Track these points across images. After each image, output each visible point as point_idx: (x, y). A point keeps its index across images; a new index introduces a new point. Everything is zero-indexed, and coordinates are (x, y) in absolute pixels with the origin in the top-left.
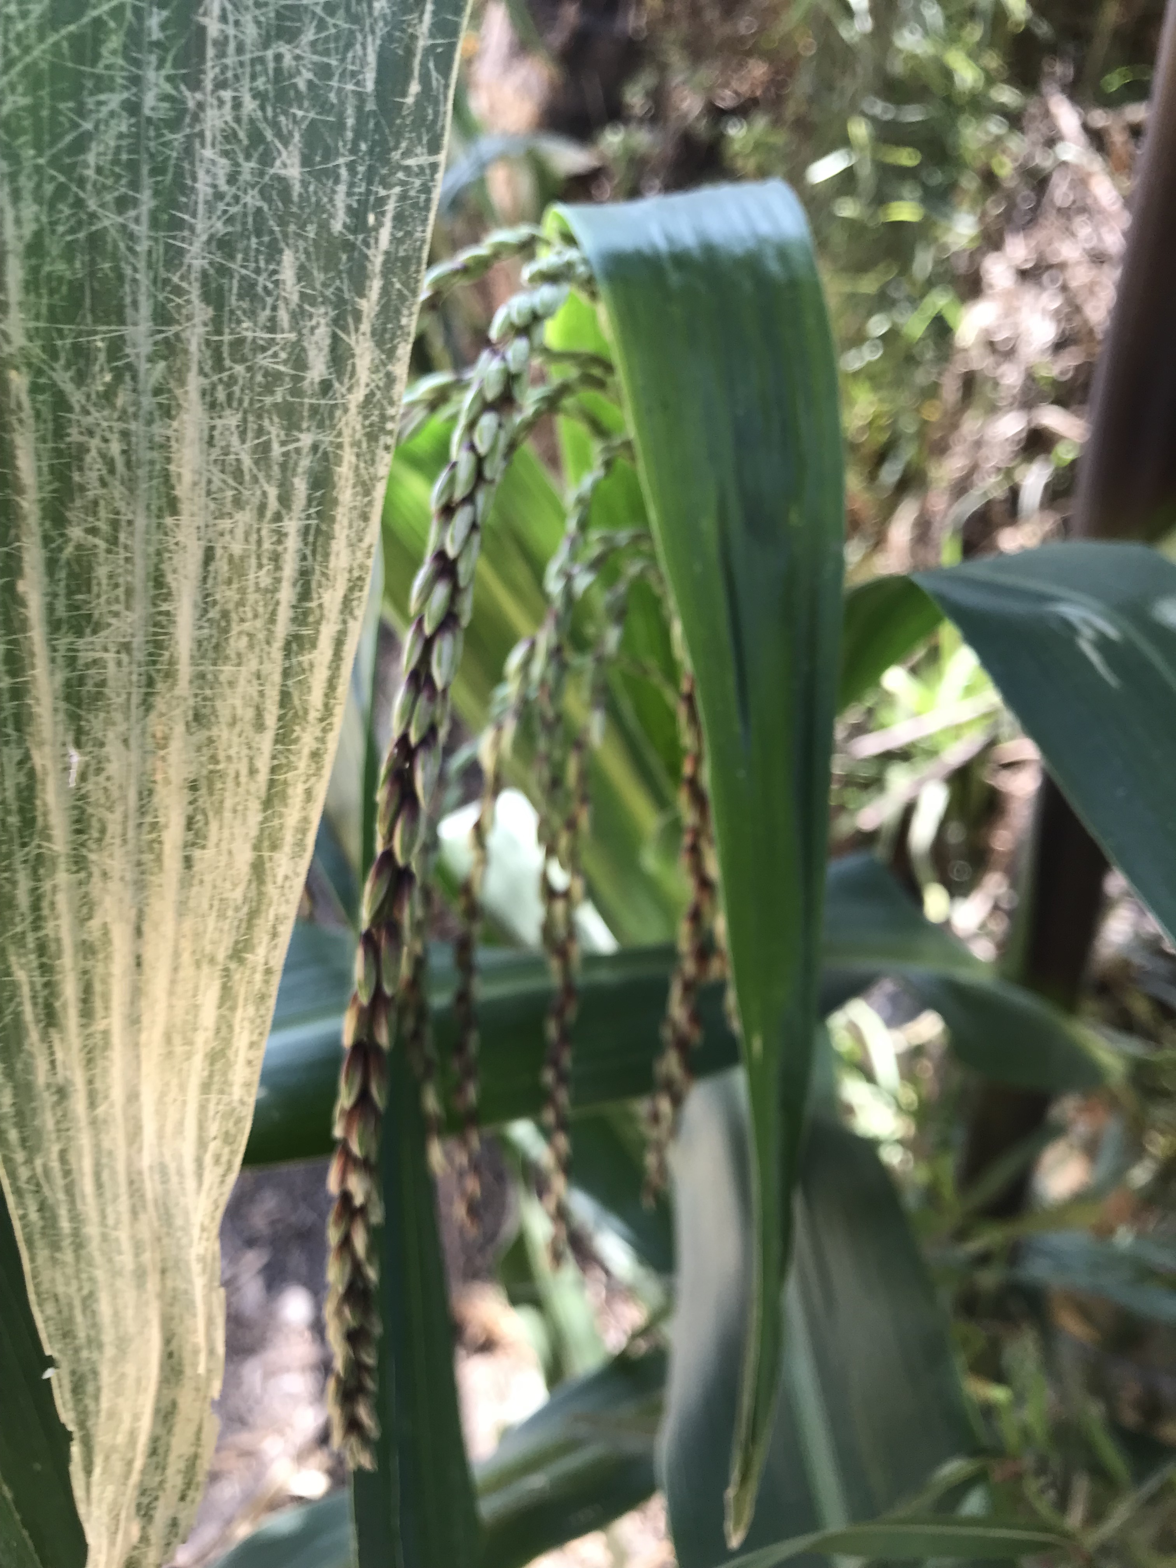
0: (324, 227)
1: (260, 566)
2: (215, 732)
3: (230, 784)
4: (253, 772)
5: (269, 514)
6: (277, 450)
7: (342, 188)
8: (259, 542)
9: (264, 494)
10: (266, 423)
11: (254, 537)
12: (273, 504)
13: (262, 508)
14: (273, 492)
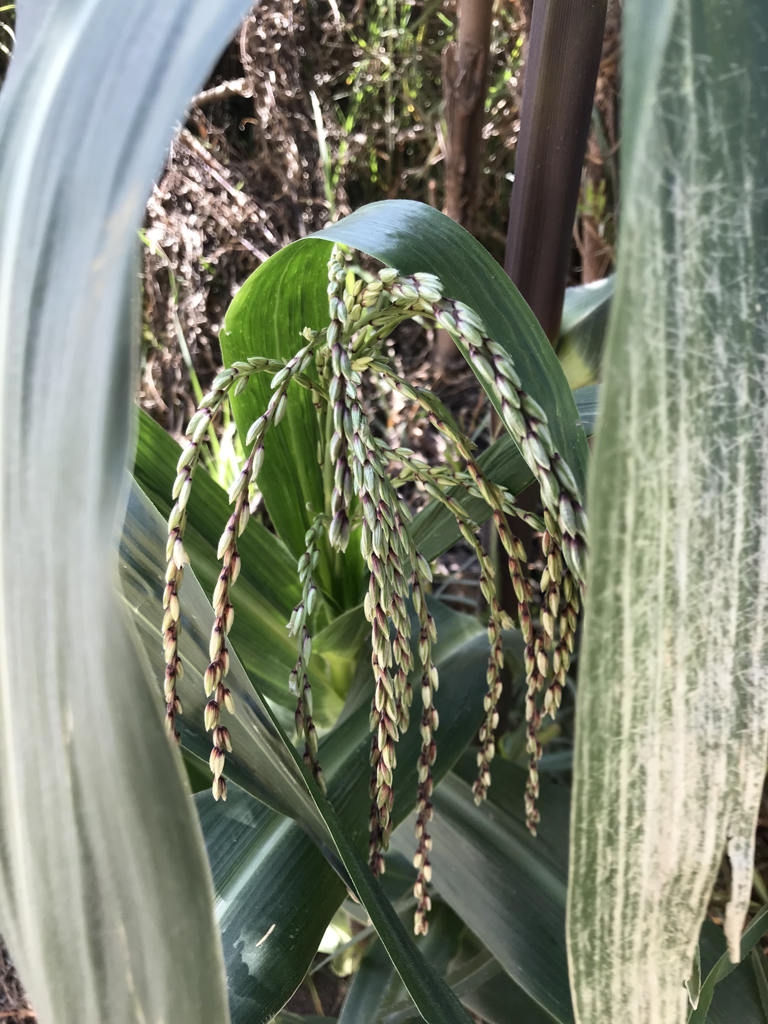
0: (736, 318)
1: (722, 518)
2: (699, 622)
3: (710, 646)
4: (725, 633)
5: (725, 488)
6: (725, 451)
7: (743, 295)
8: (721, 506)
9: (721, 478)
10: (716, 438)
11: (717, 505)
12: (727, 481)
13: (720, 487)
14: (726, 476)
